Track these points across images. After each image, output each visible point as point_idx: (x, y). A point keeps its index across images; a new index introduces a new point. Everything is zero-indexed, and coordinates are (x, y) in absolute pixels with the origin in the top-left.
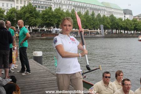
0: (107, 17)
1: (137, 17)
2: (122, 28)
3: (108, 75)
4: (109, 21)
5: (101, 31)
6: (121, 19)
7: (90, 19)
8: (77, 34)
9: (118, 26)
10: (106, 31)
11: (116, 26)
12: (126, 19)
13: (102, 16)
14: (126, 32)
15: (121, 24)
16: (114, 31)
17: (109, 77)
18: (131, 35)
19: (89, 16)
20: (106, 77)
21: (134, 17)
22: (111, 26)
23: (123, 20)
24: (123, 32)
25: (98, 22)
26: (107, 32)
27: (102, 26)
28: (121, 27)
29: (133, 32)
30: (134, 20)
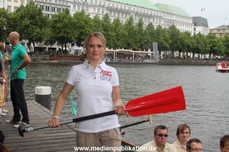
0: (165, 29)
1: (215, 31)
2: (189, 49)
3: (164, 132)
4: (168, 36)
5: (153, 53)
6: (188, 34)
7: (135, 31)
8: (113, 58)
9: (183, 45)
10: (162, 53)
11: (180, 46)
12: (197, 33)
13: (155, 27)
14: (196, 55)
15: (187, 42)
16: (176, 54)
17: (166, 136)
18: (205, 61)
19: (133, 27)
20: (161, 135)
21: (211, 30)
22: (170, 45)
23: (192, 35)
24: (192, 56)
25: (149, 38)
26: (164, 55)
27: (155, 45)
28: (188, 46)
29: (207, 56)
30: (211, 36)
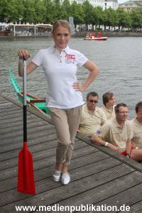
0: (79, 4)
1: (124, 6)
2: (101, 22)
4: (82, 11)
6: (99, 8)
7: (53, 7)
8: (34, 32)
9: (96, 19)
10: (78, 26)
11: (93, 20)
12: (108, 8)
13: (71, 3)
14: (107, 28)
15: (100, 16)
16: (90, 27)
18: (114, 33)
19: (51, 3)
21: (120, 5)
22: (85, 18)
23: (104, 9)
24: (103, 29)
25: (66, 12)
26: (79, 28)
27: (71, 19)
28: (100, 20)
29: (117, 28)
30: (120, 11)
